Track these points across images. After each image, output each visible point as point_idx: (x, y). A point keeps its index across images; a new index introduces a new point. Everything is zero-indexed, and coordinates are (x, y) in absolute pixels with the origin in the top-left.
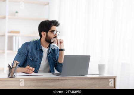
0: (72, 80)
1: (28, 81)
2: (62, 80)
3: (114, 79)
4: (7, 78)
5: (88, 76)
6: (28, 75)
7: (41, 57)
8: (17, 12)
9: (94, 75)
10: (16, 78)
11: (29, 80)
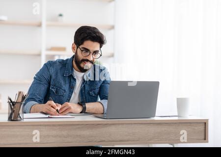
0: (124, 126)
1: (44, 128)
2: (106, 125)
3: (204, 124)
4: (7, 121)
5: (156, 118)
6: (47, 116)
7: (72, 88)
8: (61, 15)
9: (169, 116)
10: (22, 121)
11: (45, 125)
